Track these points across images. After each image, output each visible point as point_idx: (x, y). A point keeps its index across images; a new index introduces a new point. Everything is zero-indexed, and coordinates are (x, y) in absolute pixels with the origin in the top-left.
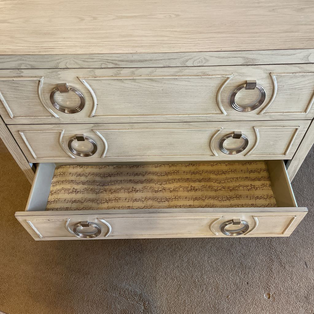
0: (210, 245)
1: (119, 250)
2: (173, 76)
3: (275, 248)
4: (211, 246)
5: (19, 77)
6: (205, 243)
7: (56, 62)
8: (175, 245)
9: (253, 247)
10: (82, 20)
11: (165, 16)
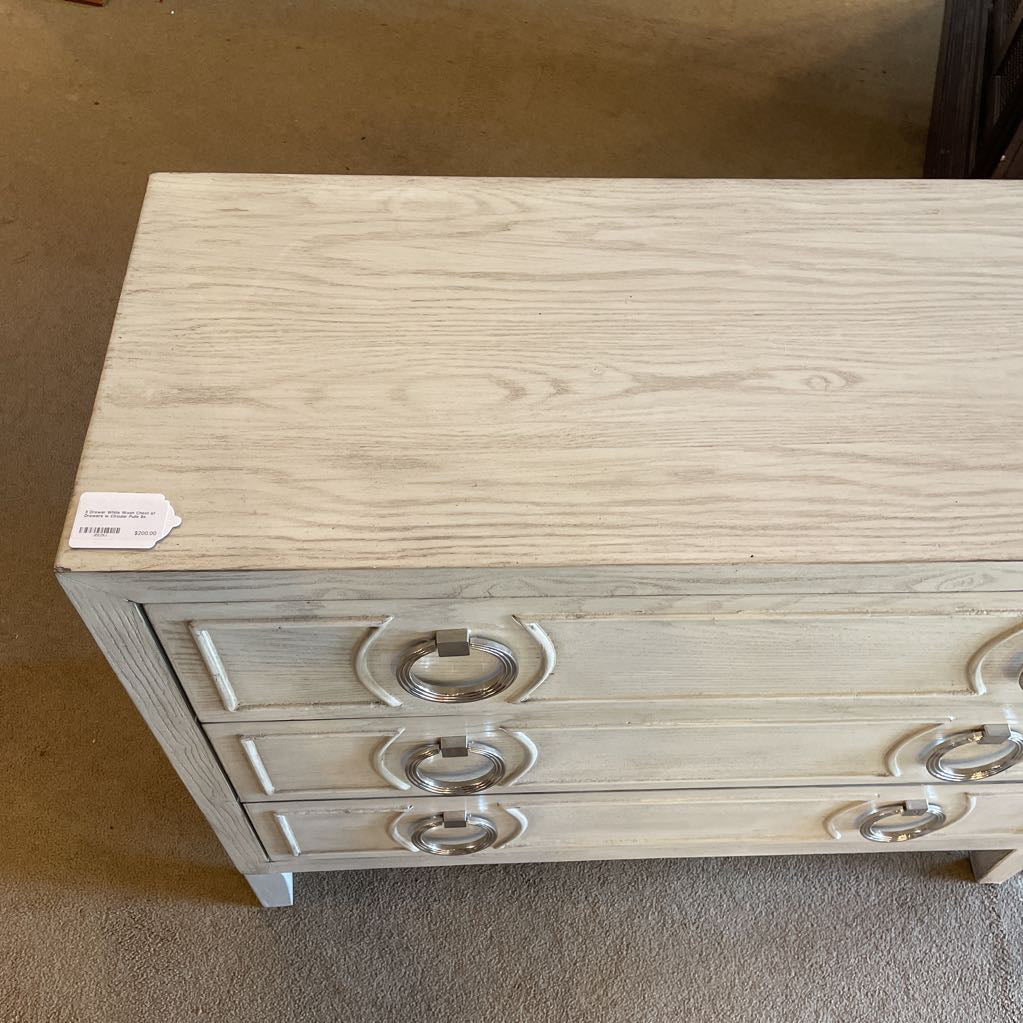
0: (814, 1006)
2: (854, 613)
3: (1018, 1009)
4: (816, 1012)
5: (305, 618)
6: (796, 1001)
7: (456, 585)
8: (699, 1011)
9: (952, 1010)
10: (517, 392)
11: (808, 382)
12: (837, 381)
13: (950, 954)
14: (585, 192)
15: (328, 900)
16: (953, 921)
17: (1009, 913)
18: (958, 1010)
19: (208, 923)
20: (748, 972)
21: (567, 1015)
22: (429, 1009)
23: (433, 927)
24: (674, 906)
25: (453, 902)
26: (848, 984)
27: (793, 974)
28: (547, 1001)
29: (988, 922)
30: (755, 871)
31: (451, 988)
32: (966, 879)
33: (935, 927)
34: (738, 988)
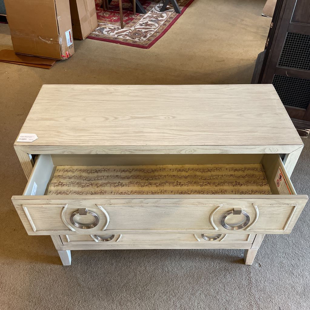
1: (121, 297)
4: (200, 294)
5: (48, 204)
6: (195, 291)
7: (89, 150)
8: (170, 292)
10: (107, 119)
11: (165, 118)
12: (171, 118)
13: (237, 281)
14: (129, 87)
15: (79, 264)
16: (238, 274)
17: (253, 272)
18: (237, 295)
19: (49, 269)
20: (183, 284)
21: (136, 292)
22: (102, 290)
23: (105, 271)
24: (166, 268)
25: (110, 266)
26: (209, 287)
27: (195, 284)
28: (131, 289)
29: (247, 274)
30: (188, 260)
31: (108, 285)
32: (243, 264)
33: (233, 274)
34: (180, 287)
